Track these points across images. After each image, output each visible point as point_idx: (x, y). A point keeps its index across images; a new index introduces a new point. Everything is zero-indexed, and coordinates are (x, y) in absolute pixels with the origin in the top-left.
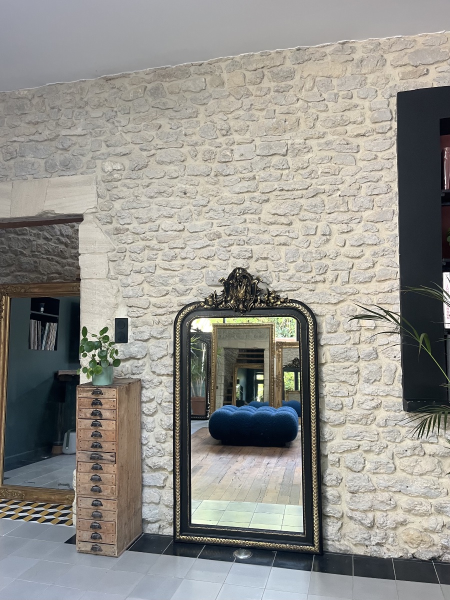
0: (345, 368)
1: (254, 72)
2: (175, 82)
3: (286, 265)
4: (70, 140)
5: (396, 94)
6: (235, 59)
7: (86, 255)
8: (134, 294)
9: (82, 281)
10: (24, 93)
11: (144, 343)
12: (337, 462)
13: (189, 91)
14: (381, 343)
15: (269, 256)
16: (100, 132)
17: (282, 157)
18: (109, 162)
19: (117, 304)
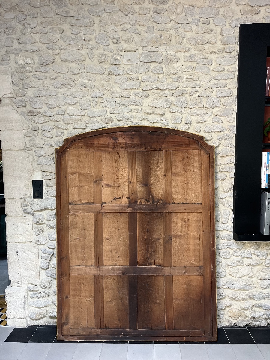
5: (239, 25)
7: (5, 131)
8: (46, 163)
13: (87, 4)
14: (221, 197)
16: (13, 30)
17: (158, 64)
18: (22, 57)
19: (33, 170)
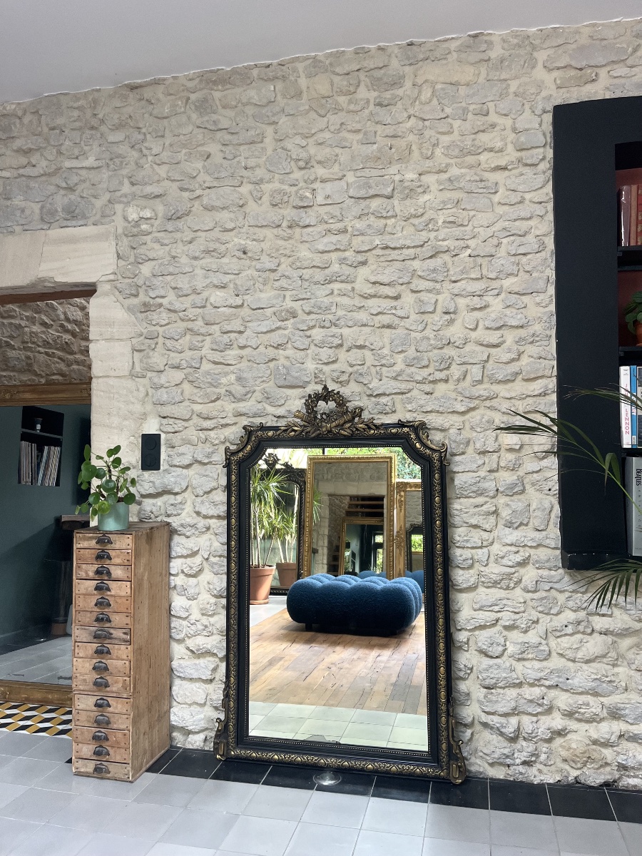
0: (477, 506)
1: (347, 77)
2: (229, 91)
3: (392, 356)
4: (77, 174)
5: (550, 108)
6: (318, 58)
7: (101, 342)
8: (170, 399)
9: (94, 381)
10: (10, 108)
11: (184, 470)
12: (466, 644)
13: (251, 104)
14: (530, 470)
15: (367, 344)
16: (122, 162)
17: (386, 199)
18: (135, 207)
19: (145, 414)
